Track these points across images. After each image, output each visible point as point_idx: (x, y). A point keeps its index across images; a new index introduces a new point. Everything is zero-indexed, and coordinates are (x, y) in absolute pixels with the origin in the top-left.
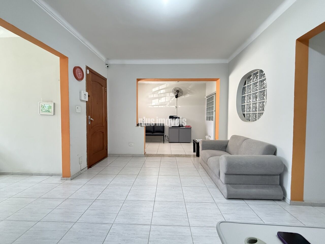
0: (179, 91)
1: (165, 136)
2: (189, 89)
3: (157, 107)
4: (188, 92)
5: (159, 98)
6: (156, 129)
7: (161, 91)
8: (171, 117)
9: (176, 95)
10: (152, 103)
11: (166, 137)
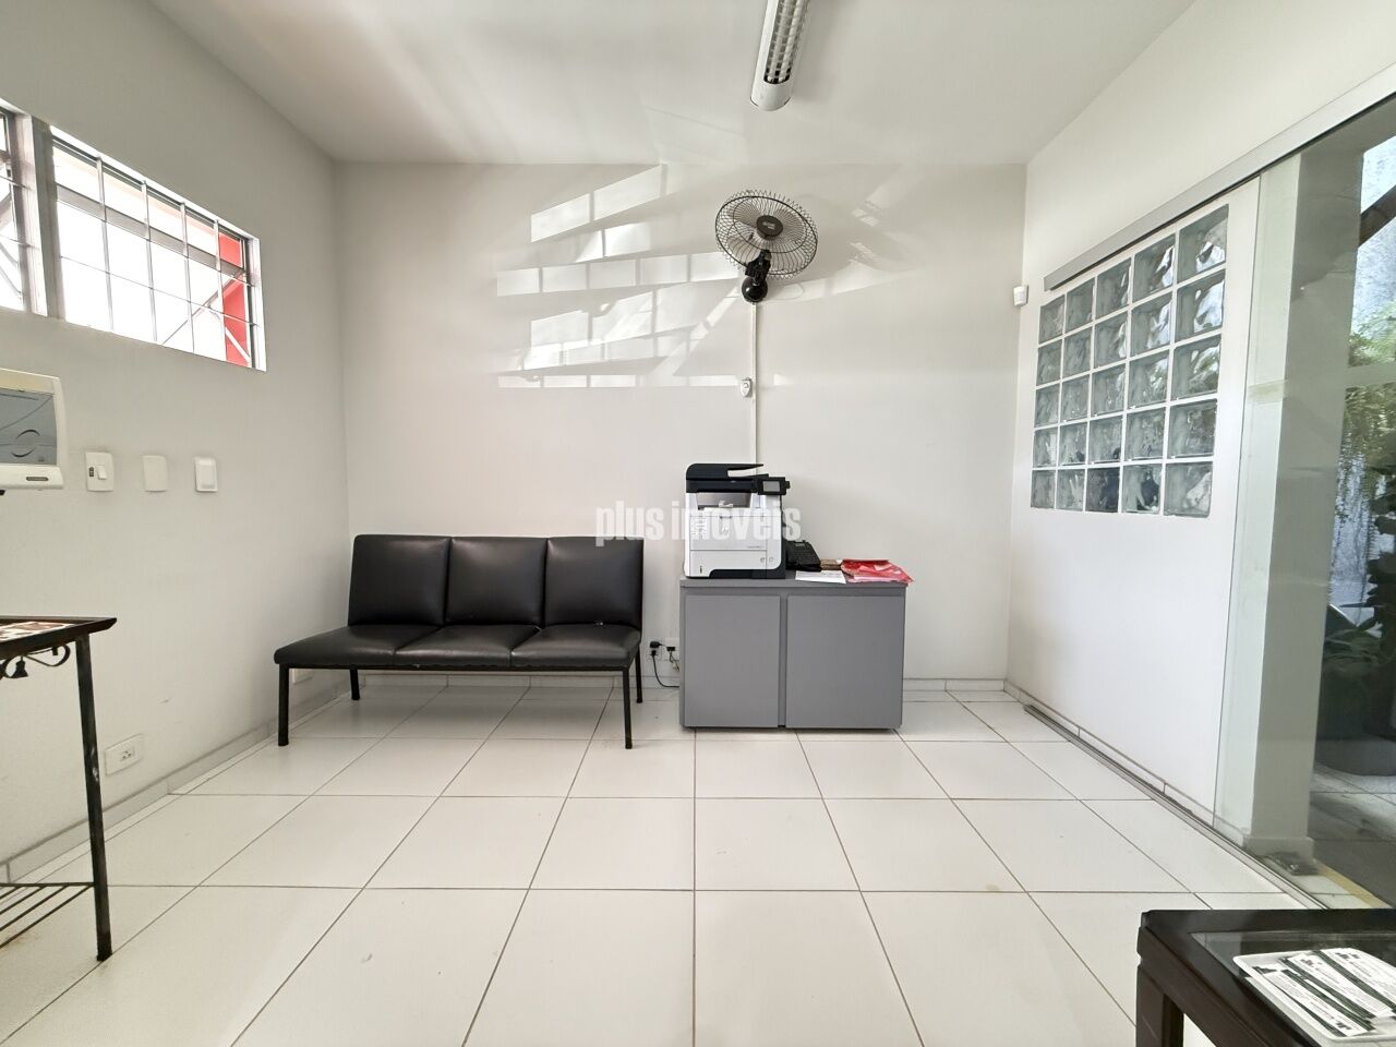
0: (779, 227)
1: (655, 645)
2: (871, 221)
3: (578, 382)
4: (859, 246)
5: (594, 300)
6: (559, 593)
7: (608, 232)
8: (707, 480)
9: (754, 255)
10: (527, 344)
11: (663, 653)
